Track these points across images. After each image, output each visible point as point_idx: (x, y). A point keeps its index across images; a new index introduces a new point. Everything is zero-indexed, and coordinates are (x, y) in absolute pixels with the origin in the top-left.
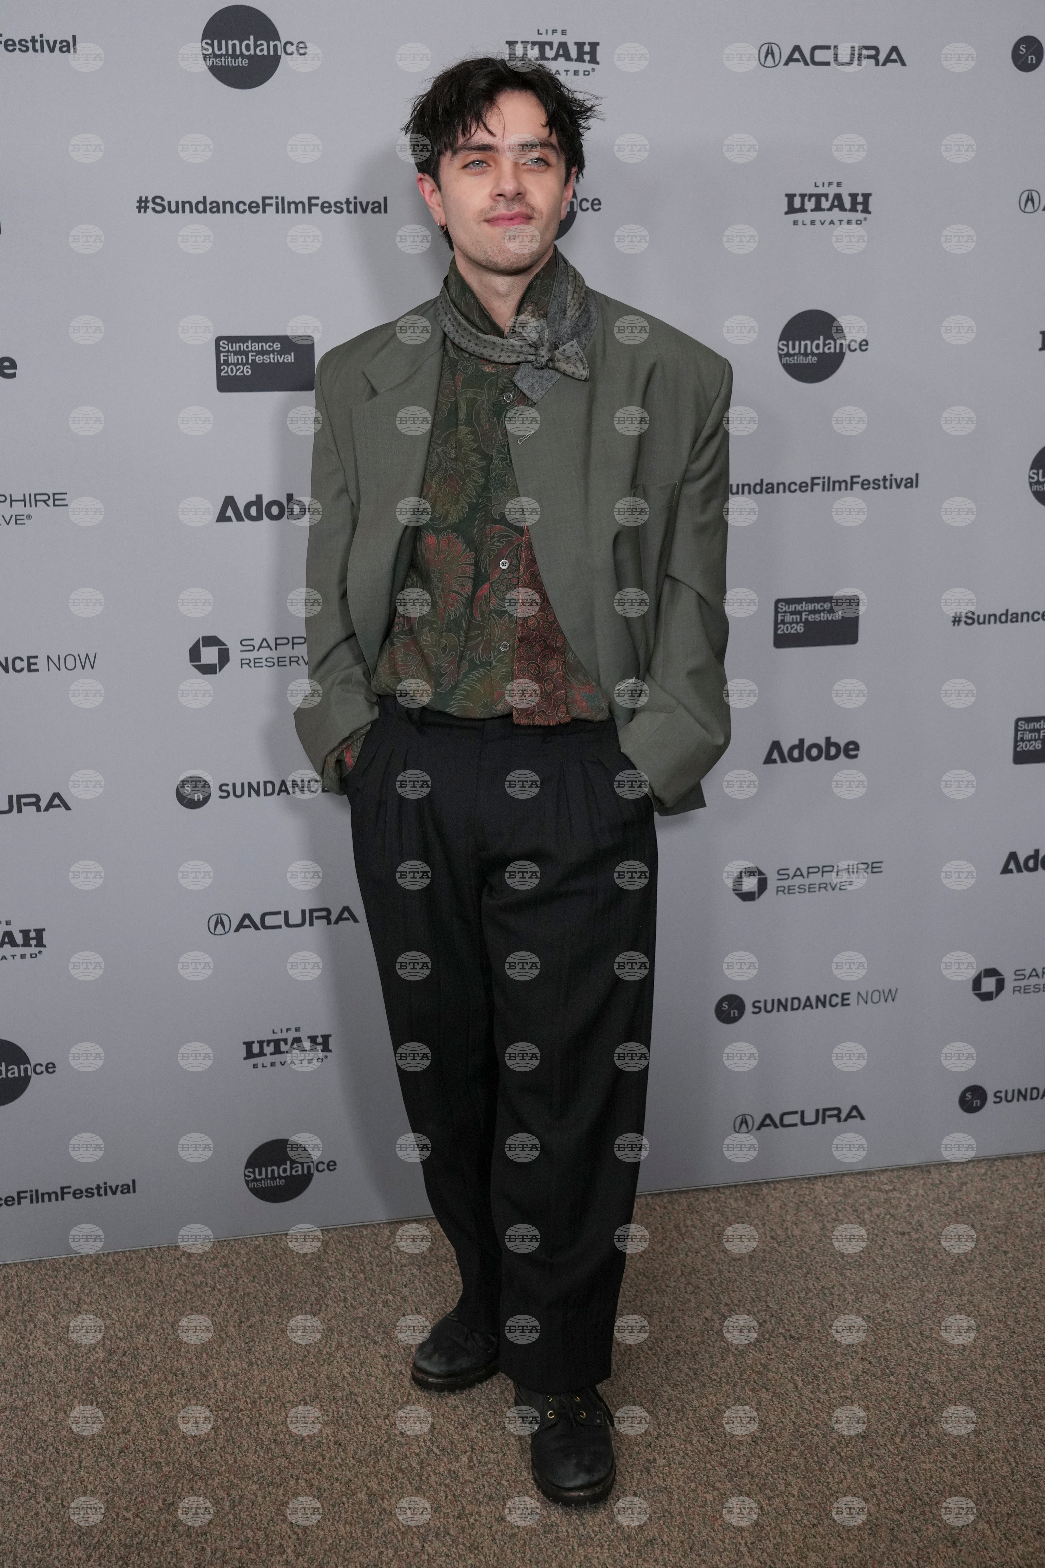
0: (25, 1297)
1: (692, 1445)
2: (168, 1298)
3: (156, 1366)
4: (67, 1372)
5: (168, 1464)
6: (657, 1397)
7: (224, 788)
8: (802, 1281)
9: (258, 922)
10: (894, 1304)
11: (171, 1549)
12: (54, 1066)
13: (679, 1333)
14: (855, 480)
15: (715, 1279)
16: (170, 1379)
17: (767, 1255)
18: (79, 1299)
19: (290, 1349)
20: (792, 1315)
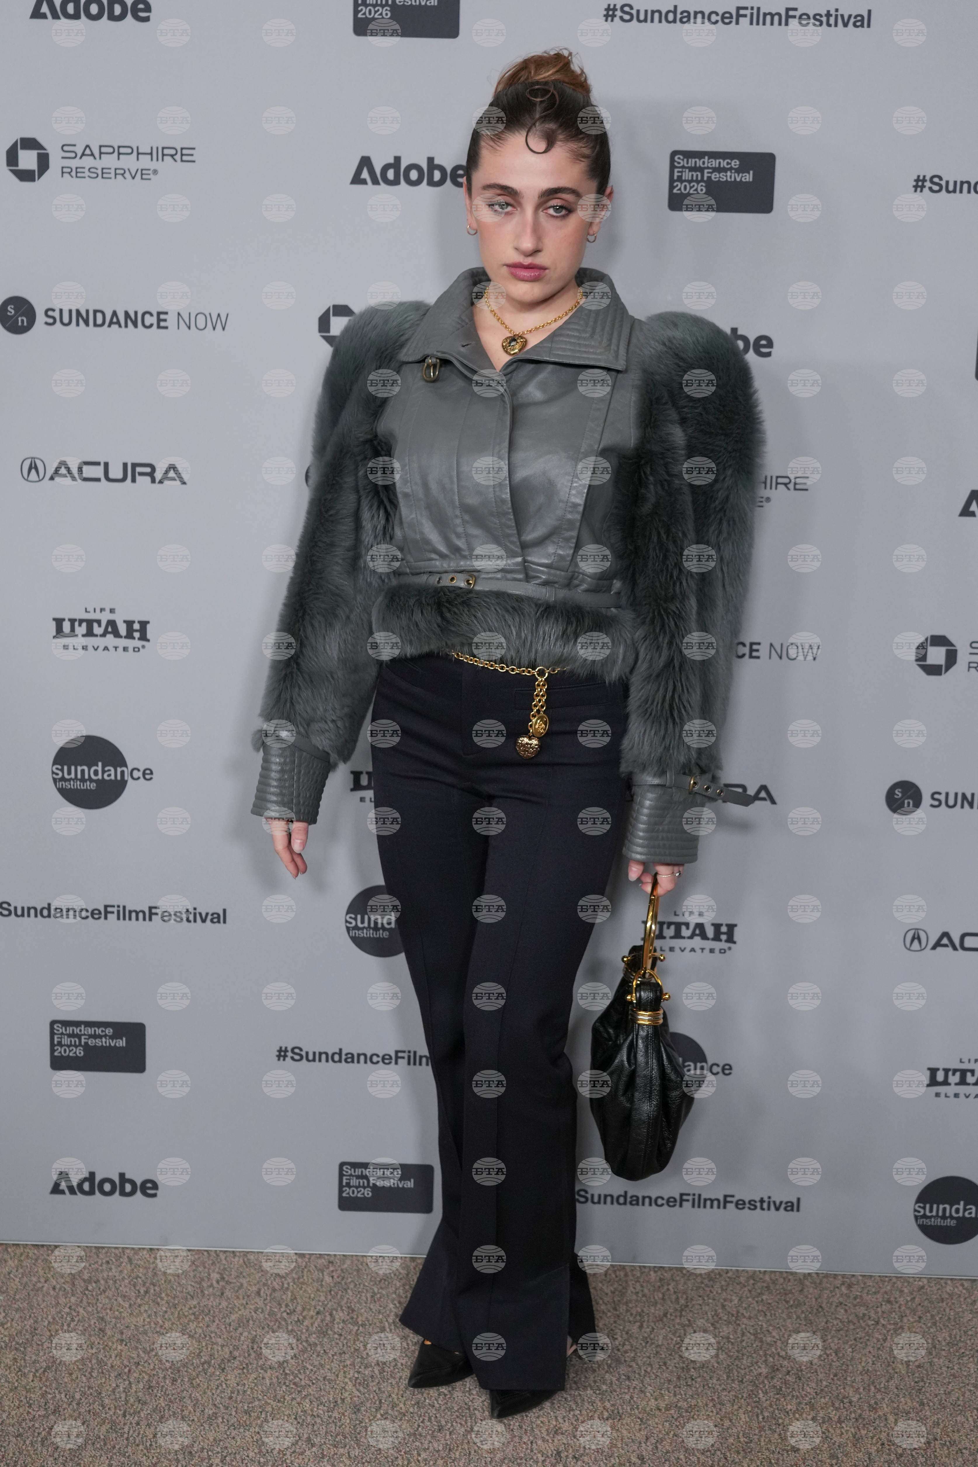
0: (682, 1301)
2: (830, 1325)
3: (822, 1390)
4: (730, 1381)
7: (937, 797)
9: (957, 942)
12: (731, 1068)
16: (837, 1405)
18: (738, 1312)
19: (963, 1395)
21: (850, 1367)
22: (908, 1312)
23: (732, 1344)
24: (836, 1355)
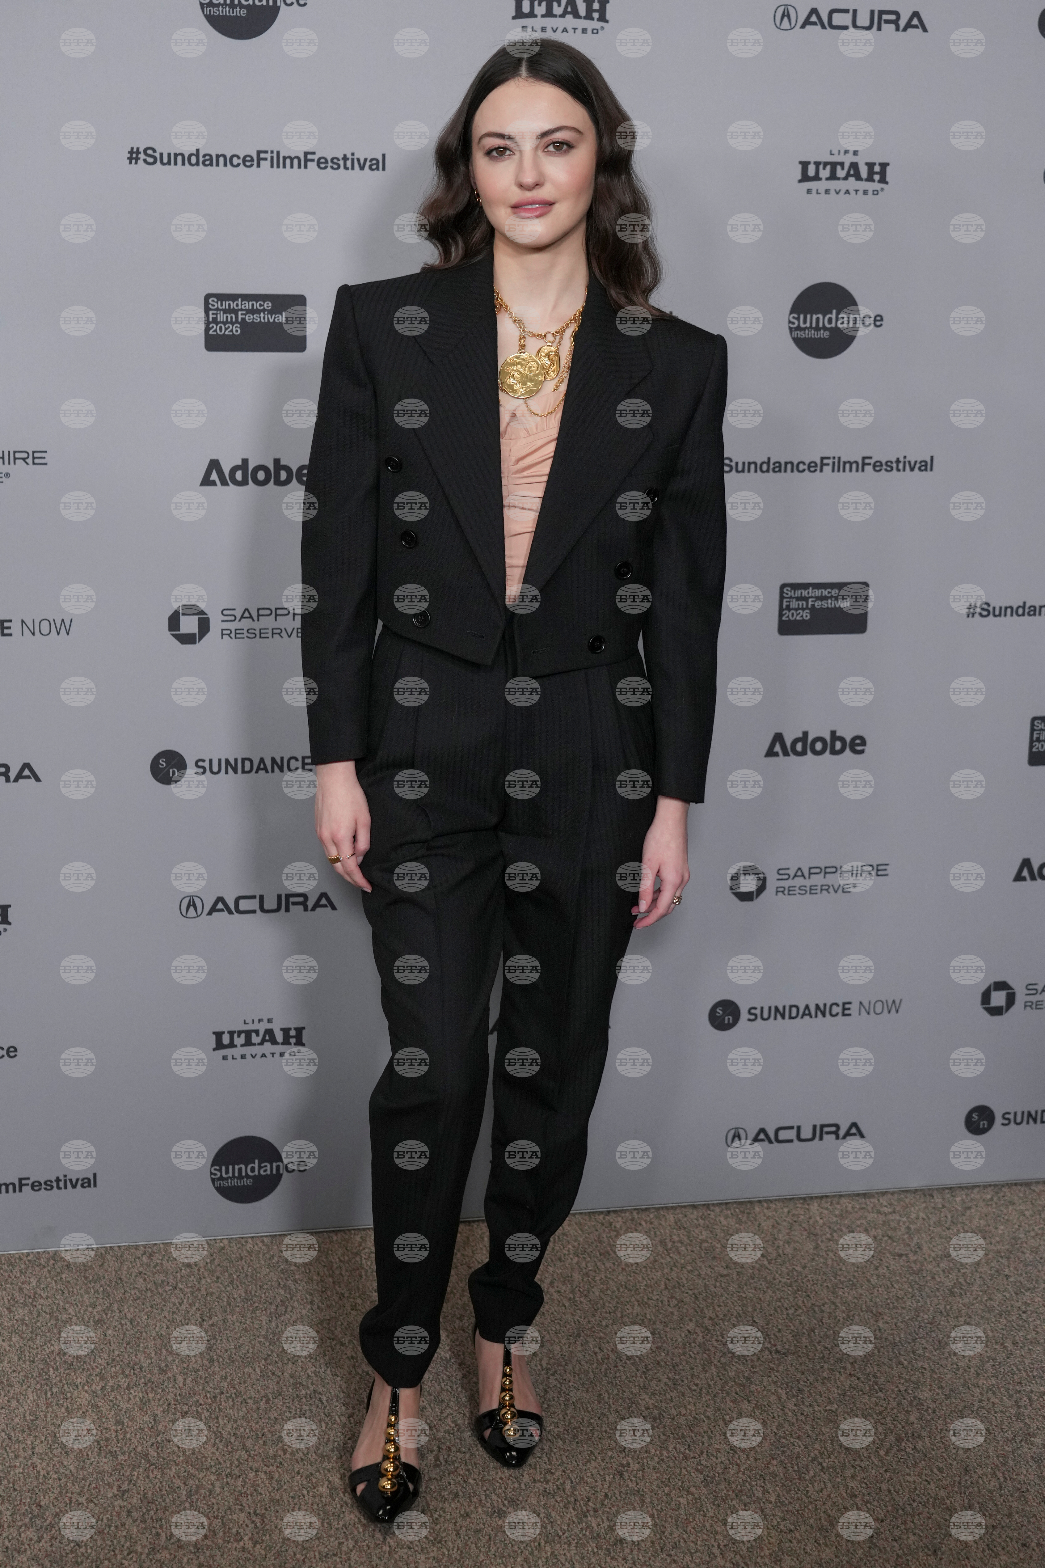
1: (668, 1451)
2: (127, 1295)
3: (113, 1360)
4: (21, 1362)
5: (124, 1453)
6: (634, 1405)
7: (200, 764)
8: (791, 1299)
9: (232, 906)
10: (887, 1323)
11: (124, 1533)
12: (16, 1050)
13: (660, 1344)
14: (867, 461)
15: (700, 1293)
17: (756, 1272)
18: (35, 1293)
19: (253, 1348)
20: (780, 1331)
21: (144, 1334)
22: (206, 1274)
23: (26, 1325)
24: (131, 1323)
